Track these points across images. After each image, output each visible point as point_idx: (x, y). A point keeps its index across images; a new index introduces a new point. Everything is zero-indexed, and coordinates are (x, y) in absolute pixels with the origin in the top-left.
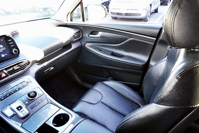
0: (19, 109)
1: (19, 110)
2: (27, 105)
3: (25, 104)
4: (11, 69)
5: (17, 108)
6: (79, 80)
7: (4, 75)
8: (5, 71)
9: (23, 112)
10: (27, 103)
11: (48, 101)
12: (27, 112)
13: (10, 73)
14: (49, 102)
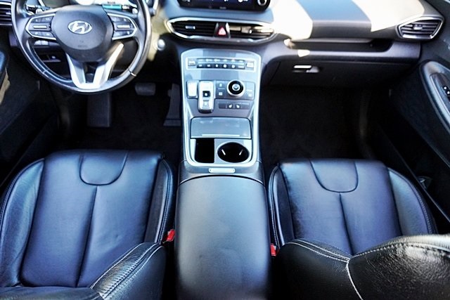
0: (206, 94)
1: (204, 96)
2: (218, 97)
3: (217, 95)
4: (238, 29)
5: (204, 92)
6: (362, 132)
7: (222, 32)
8: (227, 26)
9: (206, 103)
10: (221, 94)
11: (248, 116)
12: (211, 107)
13: (234, 34)
14: (249, 118)
